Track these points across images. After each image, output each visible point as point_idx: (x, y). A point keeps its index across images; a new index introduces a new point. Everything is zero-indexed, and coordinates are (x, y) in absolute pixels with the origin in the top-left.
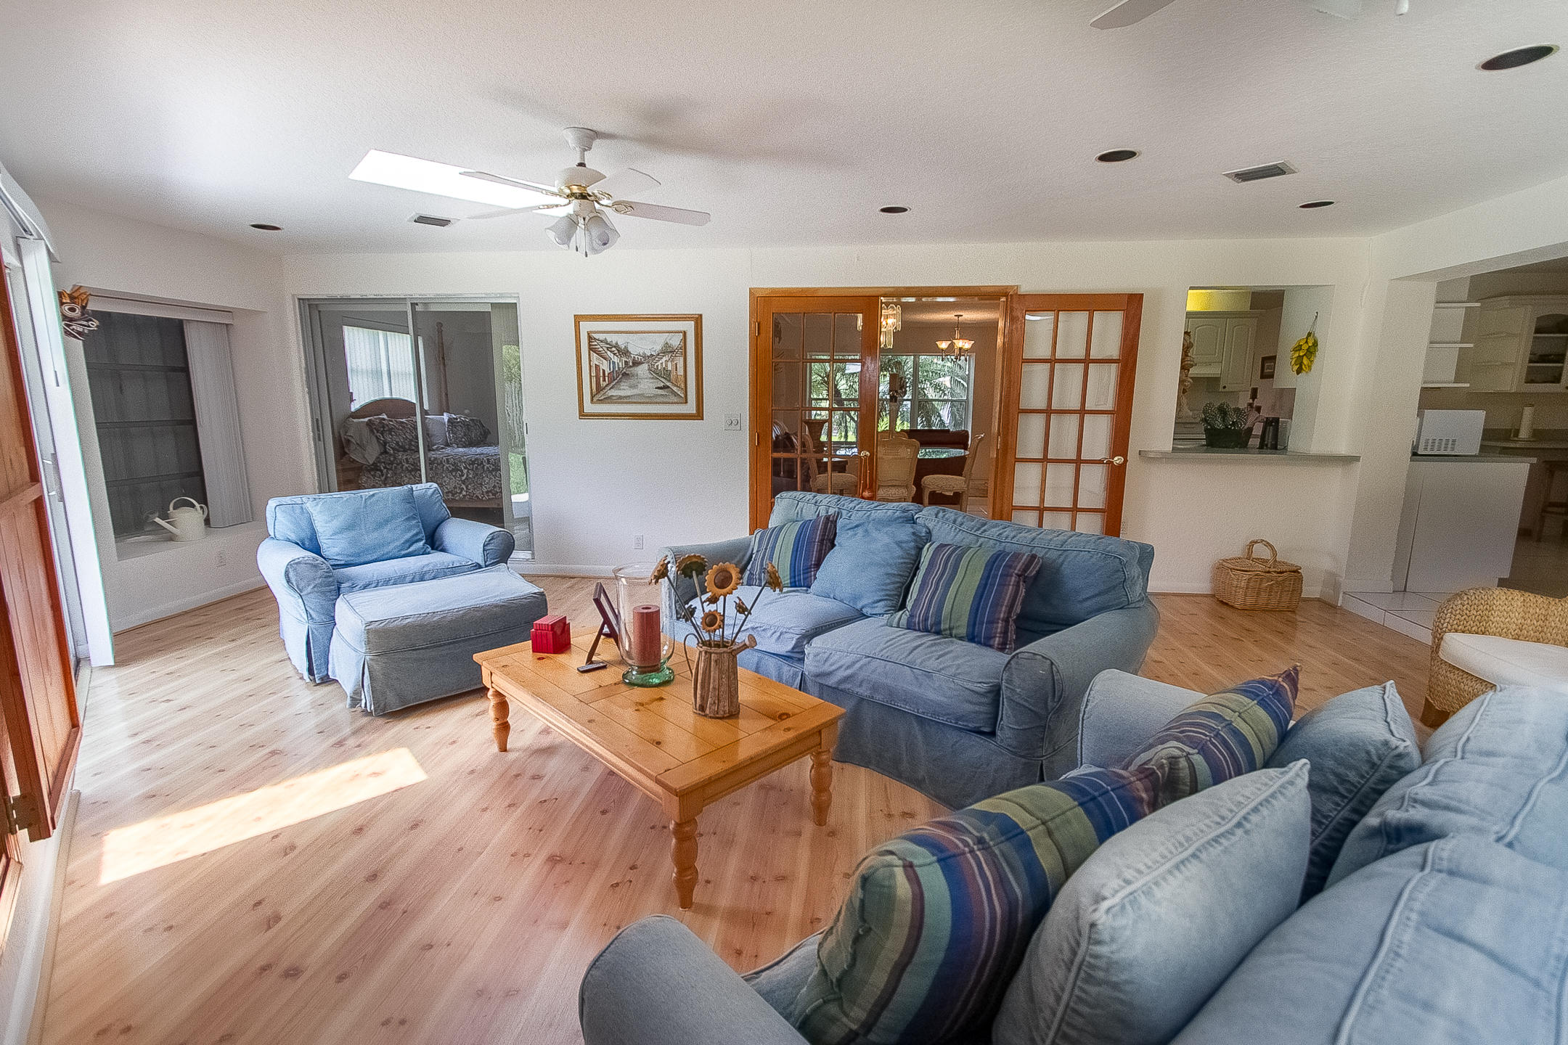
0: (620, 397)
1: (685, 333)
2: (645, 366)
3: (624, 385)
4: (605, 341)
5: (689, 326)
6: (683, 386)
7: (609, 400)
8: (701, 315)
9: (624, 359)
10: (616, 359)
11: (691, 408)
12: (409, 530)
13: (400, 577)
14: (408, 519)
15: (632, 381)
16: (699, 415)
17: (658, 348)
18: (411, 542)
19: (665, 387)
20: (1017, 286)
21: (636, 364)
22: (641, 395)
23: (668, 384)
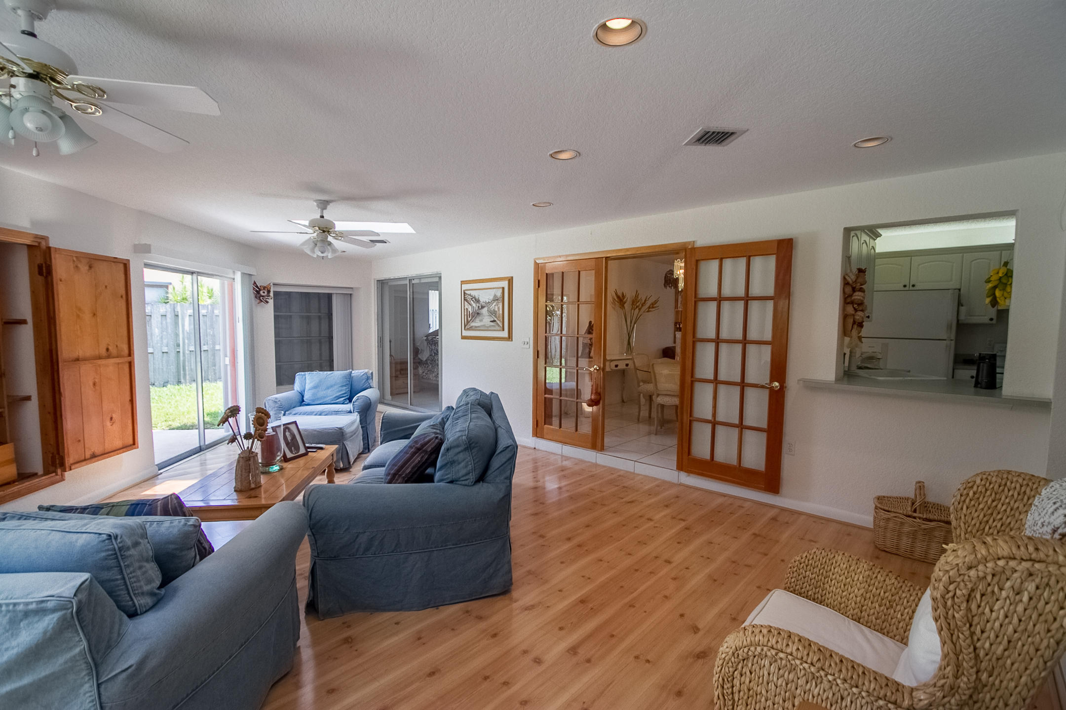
0: (476, 327)
1: (503, 288)
2: (486, 309)
3: (477, 320)
4: (470, 295)
5: (505, 284)
6: (502, 320)
7: (471, 329)
8: (512, 277)
9: (478, 305)
10: (474, 305)
11: (505, 334)
12: (341, 390)
13: (311, 412)
14: (342, 386)
15: (480, 318)
16: (510, 338)
17: (492, 298)
18: (339, 397)
19: (494, 321)
20: (694, 242)
21: (483, 307)
22: (484, 326)
23: (496, 319)
